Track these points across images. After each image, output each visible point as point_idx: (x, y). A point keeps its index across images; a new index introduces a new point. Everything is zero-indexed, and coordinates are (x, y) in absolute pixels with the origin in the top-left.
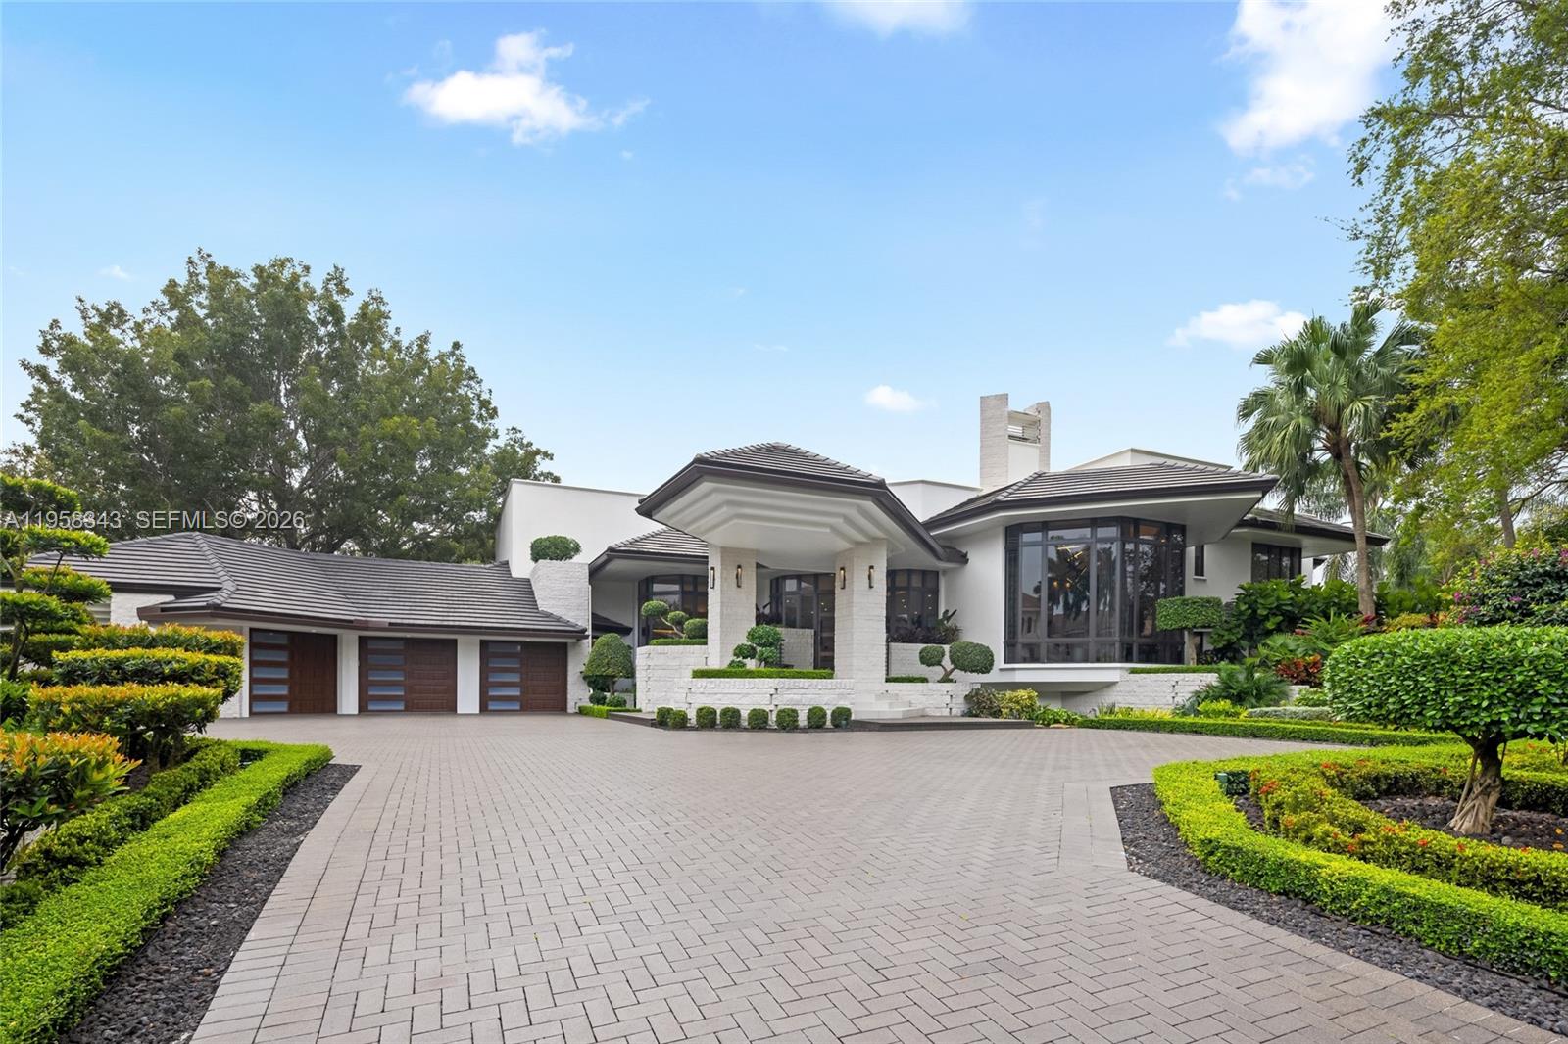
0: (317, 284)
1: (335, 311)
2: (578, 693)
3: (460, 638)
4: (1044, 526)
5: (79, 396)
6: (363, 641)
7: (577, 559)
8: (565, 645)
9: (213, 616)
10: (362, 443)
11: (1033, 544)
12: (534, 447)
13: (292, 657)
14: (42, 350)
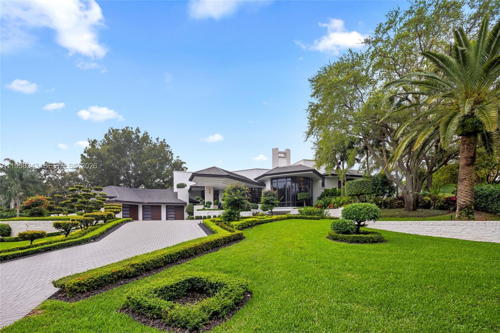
0: (134, 130)
1: (138, 136)
2: (186, 215)
3: (162, 205)
4: (277, 178)
5: (88, 157)
6: (143, 206)
7: (186, 188)
8: (184, 206)
9: (116, 202)
10: (143, 165)
11: (275, 182)
12: (182, 161)
13: (130, 209)
14: (84, 152)
